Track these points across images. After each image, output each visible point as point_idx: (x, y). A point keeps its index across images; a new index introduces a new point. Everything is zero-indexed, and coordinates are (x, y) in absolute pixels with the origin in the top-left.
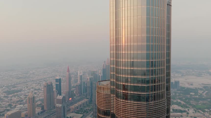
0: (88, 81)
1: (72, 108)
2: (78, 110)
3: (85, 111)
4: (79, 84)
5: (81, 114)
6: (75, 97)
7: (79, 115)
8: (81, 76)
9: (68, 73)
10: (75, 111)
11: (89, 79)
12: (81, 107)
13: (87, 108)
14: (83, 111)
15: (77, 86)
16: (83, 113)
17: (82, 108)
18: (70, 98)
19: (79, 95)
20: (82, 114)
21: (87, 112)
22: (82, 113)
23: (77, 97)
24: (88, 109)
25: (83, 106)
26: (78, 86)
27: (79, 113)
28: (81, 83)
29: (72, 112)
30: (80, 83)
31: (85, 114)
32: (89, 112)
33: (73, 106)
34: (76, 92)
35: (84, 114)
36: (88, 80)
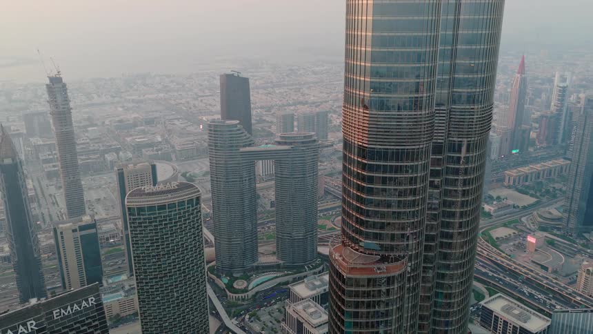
0: (579, 105)
1: (510, 176)
2: (527, 183)
3: (548, 192)
4: (552, 113)
5: (532, 196)
6: (531, 150)
7: (528, 197)
8: (564, 90)
9: (519, 75)
10: (516, 184)
11: (583, 102)
12: (539, 178)
13: (556, 186)
14: (540, 191)
15: (544, 119)
16: (541, 195)
17: (541, 182)
18: (516, 149)
19: (544, 145)
20: (537, 197)
21: (554, 196)
22: (538, 194)
23: (540, 149)
24: (560, 190)
25: (545, 177)
26: (546, 117)
27: (526, 193)
28: (560, 110)
29: (509, 187)
30: (557, 110)
31: (544, 199)
32: (558, 195)
33: (515, 171)
34: (538, 136)
35: (541, 198)
36: (579, 102)
